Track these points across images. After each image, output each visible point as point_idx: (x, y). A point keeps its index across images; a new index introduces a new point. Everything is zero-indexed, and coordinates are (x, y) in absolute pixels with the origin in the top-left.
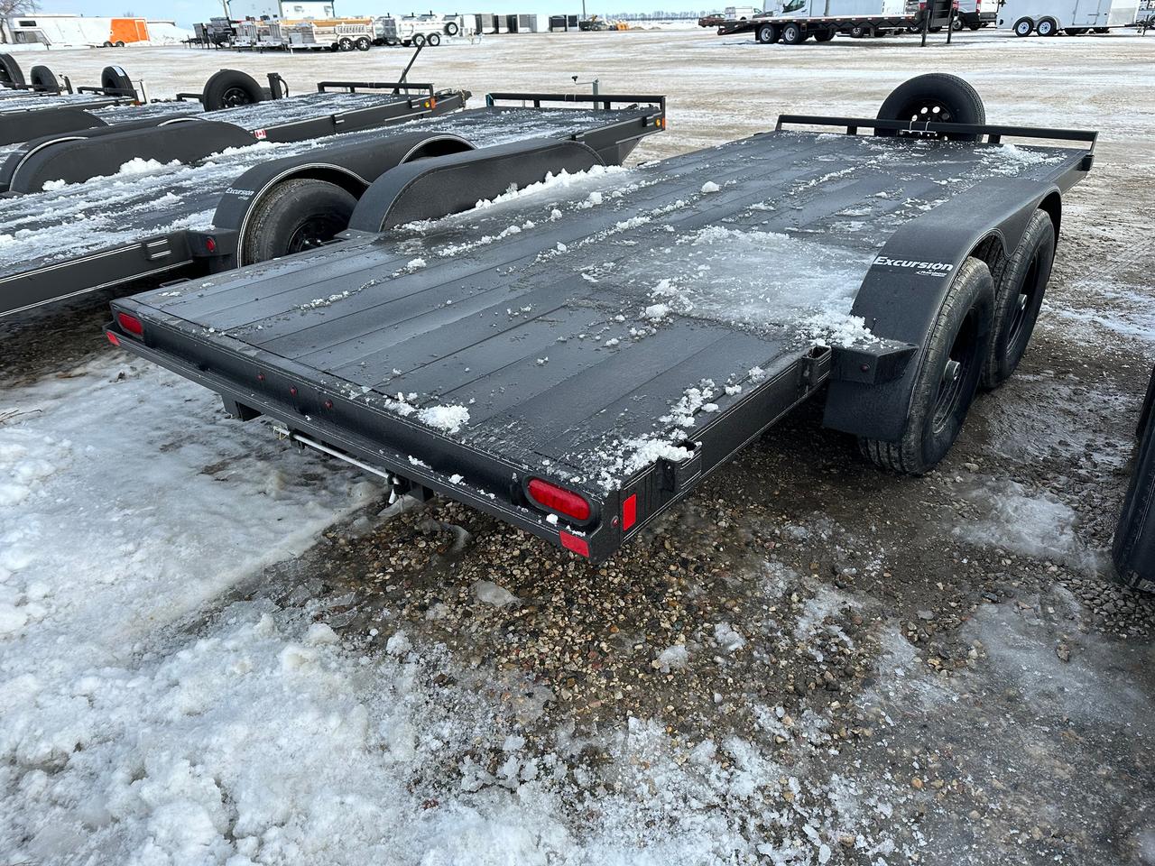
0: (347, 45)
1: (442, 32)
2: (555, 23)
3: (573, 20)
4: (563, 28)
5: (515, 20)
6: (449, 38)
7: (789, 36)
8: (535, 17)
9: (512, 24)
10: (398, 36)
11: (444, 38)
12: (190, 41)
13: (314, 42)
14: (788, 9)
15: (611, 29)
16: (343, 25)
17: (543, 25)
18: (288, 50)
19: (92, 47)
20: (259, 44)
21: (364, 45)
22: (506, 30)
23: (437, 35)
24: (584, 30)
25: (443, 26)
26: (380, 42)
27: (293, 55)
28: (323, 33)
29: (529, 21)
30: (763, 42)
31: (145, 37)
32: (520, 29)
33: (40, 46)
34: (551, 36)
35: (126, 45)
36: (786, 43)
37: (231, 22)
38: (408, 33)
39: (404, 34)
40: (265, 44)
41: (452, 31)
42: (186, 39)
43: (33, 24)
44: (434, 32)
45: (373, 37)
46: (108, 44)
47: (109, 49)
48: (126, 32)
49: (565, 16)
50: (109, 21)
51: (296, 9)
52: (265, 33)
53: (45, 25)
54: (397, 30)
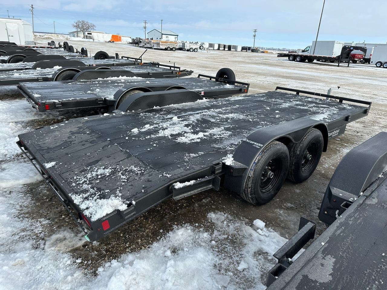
0: (169, 49)
2: (243, 49)
3: (249, 48)
4: (246, 51)
5: (231, 47)
7: (298, 59)
8: (237, 46)
10: (185, 48)
11: (199, 50)
12: (130, 43)
13: (160, 47)
14: (303, 51)
15: (262, 52)
16: (169, 43)
17: (239, 49)
18: (152, 48)
19: (106, 42)
20: (145, 46)
21: (174, 49)
22: (227, 49)
23: (197, 49)
24: (252, 52)
25: (199, 46)
26: (180, 49)
27: (153, 50)
28: (163, 45)
29: (235, 47)
30: (290, 60)
31: (120, 40)
32: (232, 50)
33: (91, 40)
34: (242, 53)
35: (115, 42)
36: (297, 61)
37: (140, 39)
38: (188, 47)
39: (187, 47)
40: (147, 46)
41: (201, 48)
43: (91, 34)
45: (177, 47)
46: (110, 42)
47: (110, 43)
48: (115, 39)
49: (247, 47)
50: (111, 35)
51: (167, 37)
52: (148, 43)
53: (94, 35)
54: (185, 46)
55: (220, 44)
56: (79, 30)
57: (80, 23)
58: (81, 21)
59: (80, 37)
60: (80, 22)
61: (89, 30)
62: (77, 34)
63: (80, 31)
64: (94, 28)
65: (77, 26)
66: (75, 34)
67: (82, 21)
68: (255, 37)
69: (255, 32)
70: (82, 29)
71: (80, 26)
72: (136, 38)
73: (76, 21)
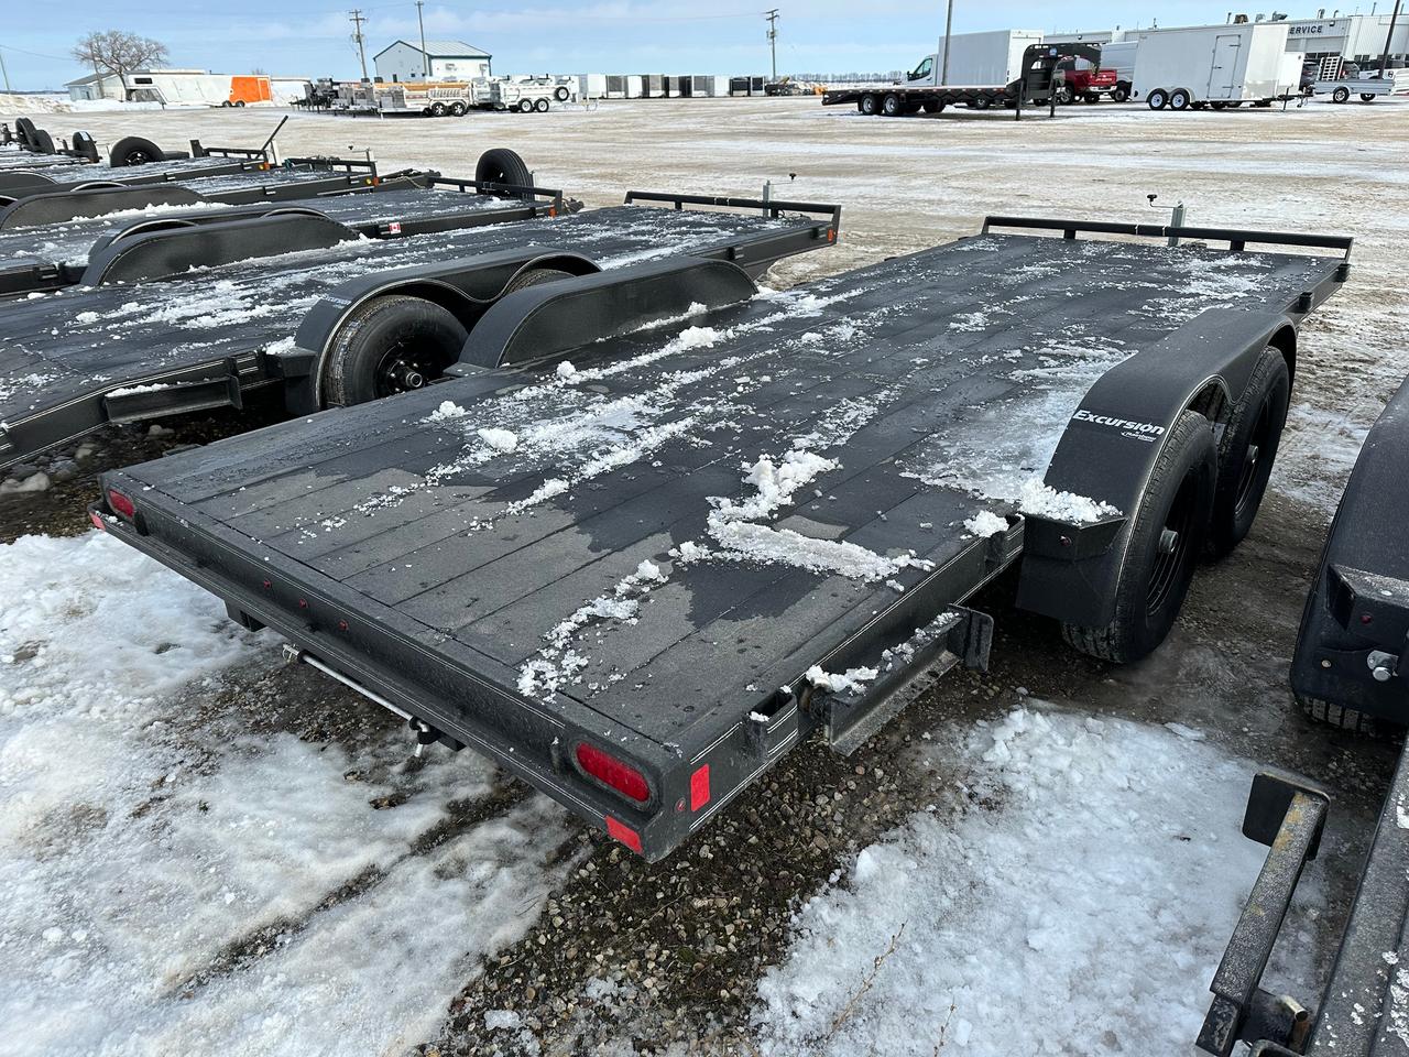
0: (440, 110)
1: (552, 98)
2: (737, 86)
3: (758, 83)
4: (745, 92)
5: (689, 82)
6: (560, 104)
7: (890, 107)
8: (712, 79)
9: (685, 87)
10: (502, 101)
11: (553, 104)
12: (298, 103)
13: (405, 106)
15: (806, 93)
16: (437, 89)
17: (722, 87)
18: (379, 115)
19: (212, 106)
20: (352, 108)
21: (459, 110)
22: (677, 93)
23: (546, 101)
24: (770, 94)
25: (553, 91)
26: (487, 107)
27: (382, 120)
28: (414, 97)
29: (706, 84)
30: (865, 114)
31: (267, 97)
32: (694, 93)
33: (156, 105)
34: (731, 101)
35: (247, 105)
36: (887, 114)
37: (333, 84)
38: (514, 98)
39: (509, 99)
40: (358, 108)
42: (295, 100)
43: (149, 81)
44: (543, 97)
45: (475, 100)
46: (227, 104)
47: (228, 109)
48: (247, 91)
49: (749, 78)
50: (231, 77)
51: (448, 67)
52: (363, 96)
53: (161, 83)
54: (502, 94)
55: (648, 77)
56: (105, 70)
57: (104, 44)
58: (104, 33)
59: (111, 96)
60: (104, 39)
61: (144, 68)
62: (100, 85)
63: (109, 74)
64: (163, 57)
65: (95, 57)
66: (90, 88)
67: (112, 35)
68: (773, 37)
69: (772, 18)
70: (114, 66)
71: (104, 54)
72: (320, 81)
73: (86, 37)
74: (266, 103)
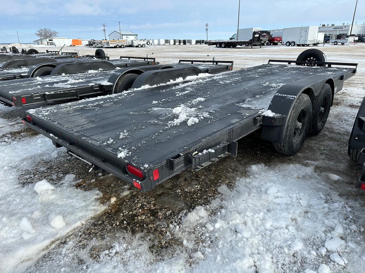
0: (118, 47)
1: (146, 44)
2: (198, 42)
3: (203, 41)
4: (200, 43)
5: (186, 41)
6: (148, 45)
7: (223, 46)
8: (191, 40)
9: (185, 42)
10: (134, 45)
11: (146, 45)
13: (109, 46)
14: (231, 39)
17: (194, 42)
18: (103, 48)
19: (67, 46)
20: (97, 46)
21: (123, 47)
25: (146, 42)
28: (112, 44)
29: (190, 42)
30: (217, 47)
32: (187, 44)
34: (196, 46)
35: (76, 46)
37: (94, 41)
38: (137, 44)
40: (99, 46)
42: (86, 45)
43: (52, 40)
44: (144, 44)
46: (71, 46)
48: (76, 43)
49: (201, 40)
50: (72, 39)
51: (127, 37)
52: (100, 43)
53: (55, 40)
54: (134, 43)
55: (175, 40)
56: (43, 38)
57: (43, 32)
58: (43, 29)
59: (44, 44)
60: (43, 30)
61: (52, 37)
62: (41, 41)
63: (43, 39)
64: (56, 35)
65: (40, 35)
66: (39, 42)
67: (45, 29)
68: (207, 30)
69: (207, 26)
70: (45, 37)
71: (42, 34)
72: (91, 40)
73: (38, 30)
74: (80, 45)
